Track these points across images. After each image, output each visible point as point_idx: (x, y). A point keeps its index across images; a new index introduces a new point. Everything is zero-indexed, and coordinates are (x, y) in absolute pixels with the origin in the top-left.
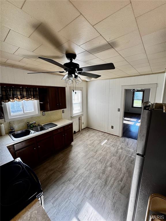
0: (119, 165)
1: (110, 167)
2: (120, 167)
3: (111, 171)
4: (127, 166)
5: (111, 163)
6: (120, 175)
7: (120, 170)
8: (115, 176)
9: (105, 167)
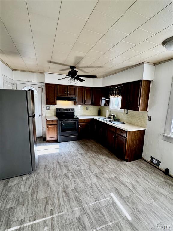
0: (60, 183)
1: (66, 174)
2: (57, 181)
3: (62, 171)
4: (51, 188)
5: (69, 177)
6: (52, 173)
7: (55, 178)
8: (56, 170)
9: (69, 170)
